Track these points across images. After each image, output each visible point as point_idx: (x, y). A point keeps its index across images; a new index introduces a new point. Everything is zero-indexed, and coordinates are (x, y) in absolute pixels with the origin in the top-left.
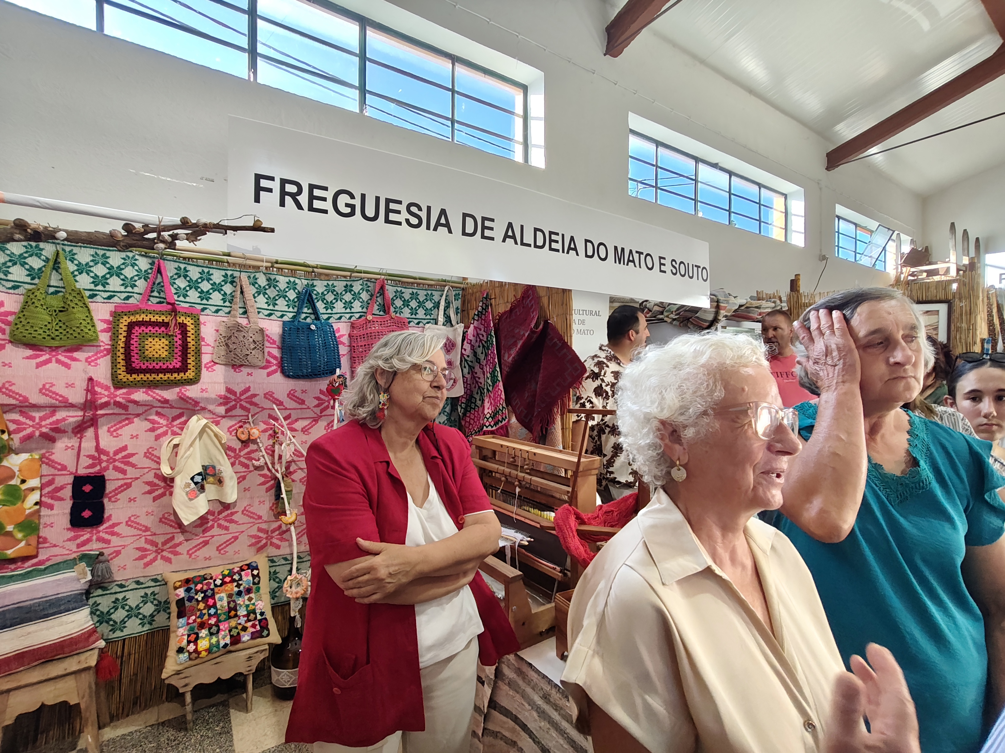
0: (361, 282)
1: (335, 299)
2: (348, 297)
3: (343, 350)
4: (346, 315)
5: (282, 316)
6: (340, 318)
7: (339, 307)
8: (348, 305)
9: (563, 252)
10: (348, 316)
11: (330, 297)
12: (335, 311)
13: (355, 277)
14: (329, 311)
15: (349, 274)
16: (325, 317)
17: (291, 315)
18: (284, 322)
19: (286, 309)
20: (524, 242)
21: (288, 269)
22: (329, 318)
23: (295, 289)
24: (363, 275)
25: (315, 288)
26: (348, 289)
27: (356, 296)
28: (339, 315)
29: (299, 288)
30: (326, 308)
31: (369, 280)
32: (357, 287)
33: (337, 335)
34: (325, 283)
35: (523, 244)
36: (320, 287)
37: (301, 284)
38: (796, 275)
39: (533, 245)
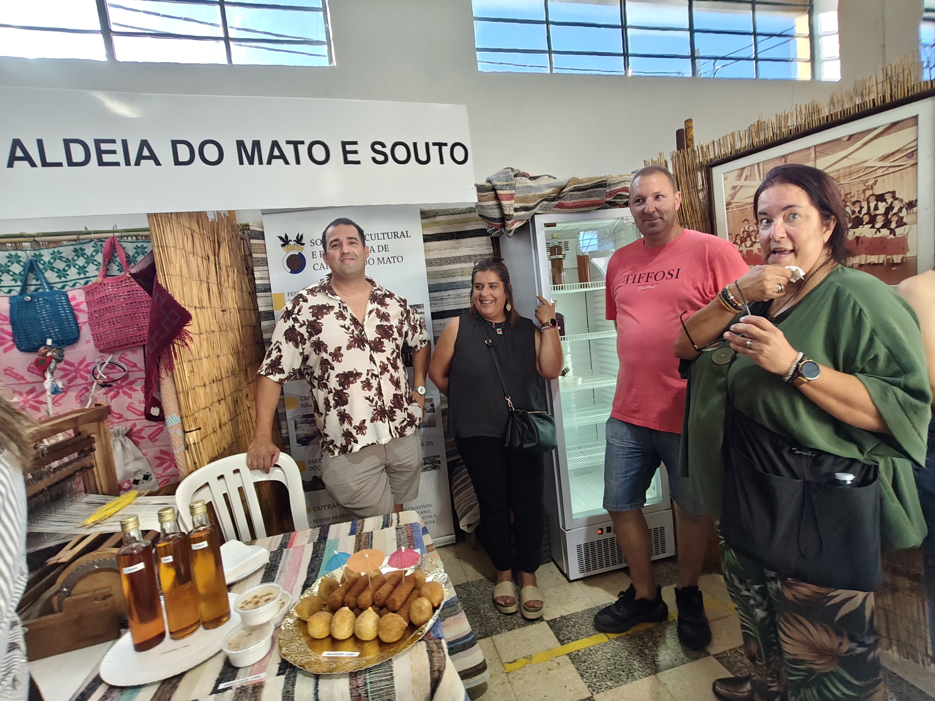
0: (92, 244)
1: (67, 266)
2: (81, 262)
3: (83, 318)
4: (81, 281)
5: (10, 292)
6: (74, 285)
7: (73, 273)
8: (82, 270)
9: (128, 163)
10: (83, 282)
11: (60, 265)
12: (69, 278)
13: (83, 240)
14: (63, 279)
15: (75, 237)
16: (60, 285)
17: (18, 289)
18: (12, 298)
19: (13, 283)
20: (48, 161)
21: (11, 243)
22: (63, 287)
23: (19, 262)
24: (92, 236)
25: (43, 258)
26: (79, 252)
27: (90, 260)
28: (73, 282)
29: (23, 260)
30: (60, 277)
31: (100, 240)
32: (89, 250)
33: (73, 303)
34: (51, 251)
35: (45, 164)
36: (46, 255)
37: (25, 255)
38: (686, 121)
39: (65, 163)
